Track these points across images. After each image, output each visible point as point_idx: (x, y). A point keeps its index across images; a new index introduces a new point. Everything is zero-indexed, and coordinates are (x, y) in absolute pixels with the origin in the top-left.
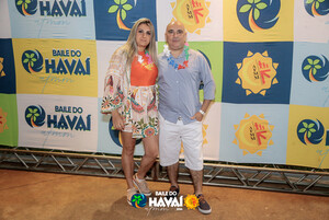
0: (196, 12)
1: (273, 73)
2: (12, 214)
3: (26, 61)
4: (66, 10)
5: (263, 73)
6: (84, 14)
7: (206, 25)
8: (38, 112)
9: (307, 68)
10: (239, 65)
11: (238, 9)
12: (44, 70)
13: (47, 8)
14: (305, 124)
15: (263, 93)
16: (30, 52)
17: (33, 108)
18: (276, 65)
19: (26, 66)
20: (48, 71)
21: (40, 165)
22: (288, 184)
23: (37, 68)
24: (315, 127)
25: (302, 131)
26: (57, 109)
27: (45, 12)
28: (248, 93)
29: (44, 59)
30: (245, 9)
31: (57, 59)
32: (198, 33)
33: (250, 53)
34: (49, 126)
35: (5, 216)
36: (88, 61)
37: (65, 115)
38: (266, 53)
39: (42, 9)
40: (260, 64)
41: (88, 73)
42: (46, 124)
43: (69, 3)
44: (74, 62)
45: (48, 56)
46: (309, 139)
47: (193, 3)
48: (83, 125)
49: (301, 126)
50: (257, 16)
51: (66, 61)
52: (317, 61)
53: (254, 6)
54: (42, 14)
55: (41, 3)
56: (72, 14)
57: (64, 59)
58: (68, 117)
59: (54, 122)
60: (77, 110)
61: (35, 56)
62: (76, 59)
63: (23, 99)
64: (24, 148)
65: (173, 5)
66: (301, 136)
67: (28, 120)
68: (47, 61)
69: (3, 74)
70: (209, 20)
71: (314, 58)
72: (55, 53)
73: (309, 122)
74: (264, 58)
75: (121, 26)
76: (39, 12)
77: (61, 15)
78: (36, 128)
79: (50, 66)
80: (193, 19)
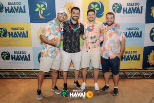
4: (17, 10)
6: (25, 12)
8: (7, 54)
12: (8, 36)
17: (5, 52)
20: (10, 37)
21: (10, 76)
23: (5, 36)
26: (15, 53)
29: (8, 31)
34: (12, 60)
36: (27, 32)
39: (6, 10)
41: (28, 37)
43: (18, 7)
44: (21, 32)
48: (27, 59)
51: (18, 32)
54: (6, 12)
55: (5, 7)
56: (19, 12)
57: (16, 31)
58: (20, 56)
59: (14, 58)
60: (24, 53)
61: (4, 30)
62: (22, 31)
64: (2, 69)
68: (9, 32)
72: (13, 29)
75: (41, 17)
77: (15, 12)
78: (6, 61)
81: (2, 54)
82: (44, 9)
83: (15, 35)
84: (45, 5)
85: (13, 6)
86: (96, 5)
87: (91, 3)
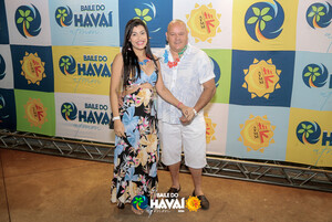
0: (208, 23)
1: (276, 79)
2: (47, 193)
3: (62, 65)
4: (96, 22)
5: (267, 78)
6: (111, 25)
7: (217, 35)
8: (71, 108)
9: (307, 75)
10: (245, 71)
11: (246, 20)
12: (76, 73)
13: (80, 20)
14: (304, 126)
15: (267, 97)
16: (65, 57)
17: (67, 104)
18: (279, 72)
19: (62, 69)
20: (79, 74)
21: (73, 153)
22: (286, 179)
23: (71, 71)
24: (313, 128)
25: (301, 131)
26: (86, 106)
27: (78, 24)
28: (253, 96)
29: (77, 63)
30: (252, 20)
31: (87, 63)
32: (209, 41)
33: (256, 61)
34: (80, 120)
35: (42, 195)
37: (93, 111)
38: (270, 61)
39: (77, 21)
40: (265, 70)
43: (99, 15)
44: (101, 66)
45: (80, 61)
46: (307, 139)
47: (205, 15)
48: (107, 120)
49: (300, 127)
50: (263, 27)
51: (95, 65)
52: (317, 69)
53: (260, 18)
54: (76, 25)
55: (76, 16)
56: (100, 25)
57: (93, 63)
58: (95, 113)
59: (84, 117)
60: (103, 107)
61: (70, 61)
62: (103, 63)
63: (60, 97)
64: (60, 138)
65: (187, 16)
66: (300, 136)
67: (63, 115)
68: (79, 65)
69: (45, 76)
70: (219, 31)
71: (314, 66)
72: (86, 58)
73: (307, 123)
74: (268, 65)
76: (73, 23)
77: (91, 25)
78: (69, 121)
79: (82, 70)
80: (206, 30)
81: (63, 108)
82: (148, 19)
83: (90, 71)
84: (151, 11)
85: (90, 13)
86: (266, 10)
87: (254, 6)
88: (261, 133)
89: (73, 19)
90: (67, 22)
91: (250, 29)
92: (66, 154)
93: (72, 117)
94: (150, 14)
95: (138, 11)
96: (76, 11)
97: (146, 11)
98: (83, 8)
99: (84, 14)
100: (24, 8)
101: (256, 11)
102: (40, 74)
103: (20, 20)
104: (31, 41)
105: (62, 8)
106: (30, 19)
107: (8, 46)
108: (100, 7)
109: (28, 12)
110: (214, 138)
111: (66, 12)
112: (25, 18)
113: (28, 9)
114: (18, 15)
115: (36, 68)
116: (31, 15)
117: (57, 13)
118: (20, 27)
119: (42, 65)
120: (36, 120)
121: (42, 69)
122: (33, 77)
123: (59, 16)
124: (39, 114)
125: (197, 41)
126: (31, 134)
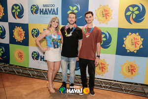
0: (106, 14)
1: (141, 43)
3: (33, 33)
5: (136, 43)
7: (110, 20)
10: (124, 39)
11: (125, 13)
13: (43, 11)
15: (135, 52)
16: (35, 29)
18: (142, 39)
19: (33, 35)
27: (42, 13)
28: (128, 51)
30: (128, 13)
32: (107, 23)
33: (130, 34)
38: (137, 34)
40: (134, 38)
42: (40, 59)
45: (41, 31)
47: (105, 10)
53: (133, 12)
65: (96, 11)
69: (24, 38)
70: (112, 18)
74: (137, 36)
80: (105, 17)
88: (132, 70)
89: (39, 11)
90: (36, 12)
91: (128, 18)
92: (33, 77)
93: (37, 58)
94: (77, 9)
95: (71, 8)
96: (41, 7)
97: (75, 8)
98: (44, 6)
99: (44, 8)
100: (16, 5)
101: (131, 9)
102: (22, 37)
103: (14, 11)
104: (18, 21)
105: (34, 6)
106: (19, 10)
107: (8, 23)
108: (52, 5)
109: (18, 7)
110: (107, 71)
111: (36, 7)
112: (16, 10)
113: (18, 5)
114: (13, 8)
115: (21, 34)
116: (19, 8)
117: (32, 8)
118: (13, 14)
119: (23, 33)
120: (19, 59)
121: (24, 35)
122: (19, 38)
123: (32, 9)
124: (21, 56)
125: (100, 23)
126: (17, 66)
